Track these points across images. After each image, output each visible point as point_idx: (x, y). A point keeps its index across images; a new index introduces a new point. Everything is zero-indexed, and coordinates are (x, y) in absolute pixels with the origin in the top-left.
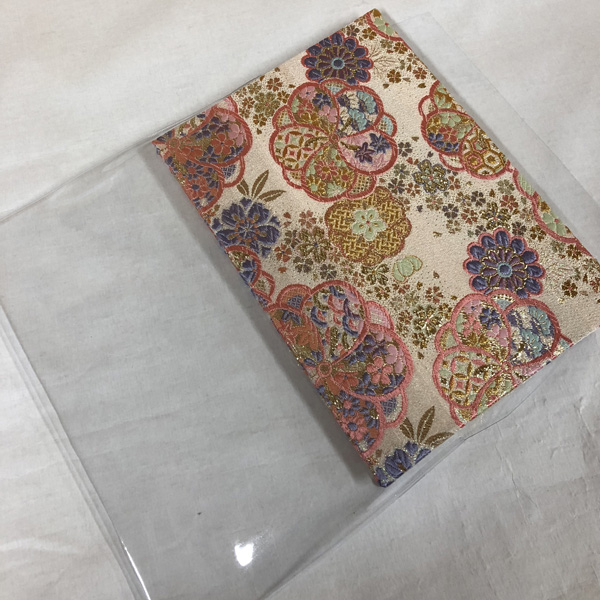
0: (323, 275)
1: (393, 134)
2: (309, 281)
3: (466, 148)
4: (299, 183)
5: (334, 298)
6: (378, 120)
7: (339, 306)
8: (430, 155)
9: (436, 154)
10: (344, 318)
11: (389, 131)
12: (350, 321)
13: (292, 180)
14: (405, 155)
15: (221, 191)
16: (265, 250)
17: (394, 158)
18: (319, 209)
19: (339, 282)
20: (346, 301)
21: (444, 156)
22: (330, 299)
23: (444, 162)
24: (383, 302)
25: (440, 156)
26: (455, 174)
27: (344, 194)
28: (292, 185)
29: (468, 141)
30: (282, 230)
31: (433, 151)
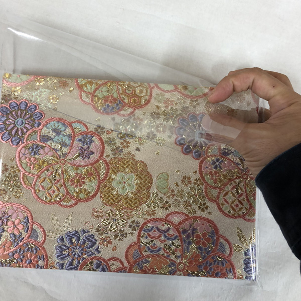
0: (134, 229)
1: (87, 129)
2: (131, 239)
3: (124, 99)
4: (73, 202)
5: (150, 233)
6: (73, 130)
7: (157, 234)
8: (113, 119)
9: (116, 116)
10: (165, 236)
11: (84, 129)
12: (168, 234)
13: (70, 203)
14: (103, 132)
15: (44, 249)
16: (97, 250)
17: (101, 140)
18: (97, 202)
19: (145, 224)
20: (158, 229)
21: (120, 113)
22: (149, 235)
23: (124, 115)
24: (172, 209)
25: (119, 114)
26: (134, 115)
27: (100, 183)
28: (72, 206)
29: (122, 94)
30: (93, 231)
31: (113, 116)
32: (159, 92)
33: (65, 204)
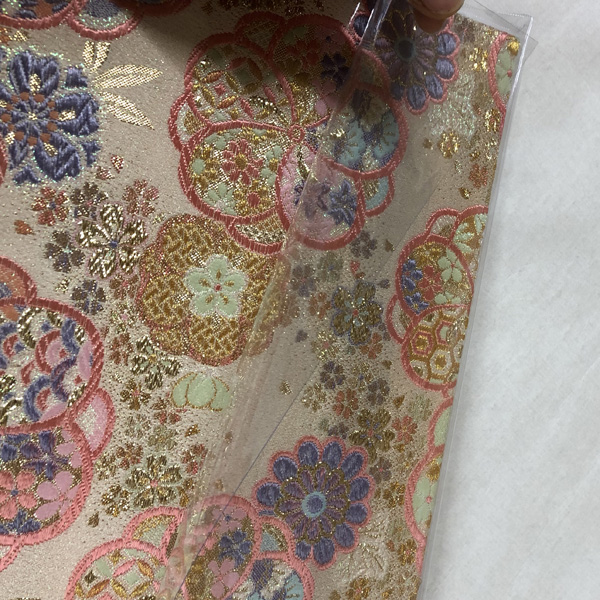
0: (77, 295)
1: (370, 214)
2: (51, 284)
3: (429, 320)
4: (184, 138)
5: (58, 341)
6: (373, 176)
7: (53, 359)
8: (385, 284)
9: (391, 291)
10: (41, 383)
11: (373, 204)
12: (47, 393)
13: (181, 128)
14: (356, 252)
15: (55, 23)
16: (26, 177)
17: (340, 243)
18: (173, 202)
19: (90, 328)
20: (70, 363)
21: (398, 302)
22: (52, 337)
23: (390, 311)
24: (123, 411)
25: (394, 299)
26: (386, 337)
28: (173, 131)
29: (441, 314)
30: (87, 175)
31: (392, 283)
32: (435, 407)
33: (183, 114)
